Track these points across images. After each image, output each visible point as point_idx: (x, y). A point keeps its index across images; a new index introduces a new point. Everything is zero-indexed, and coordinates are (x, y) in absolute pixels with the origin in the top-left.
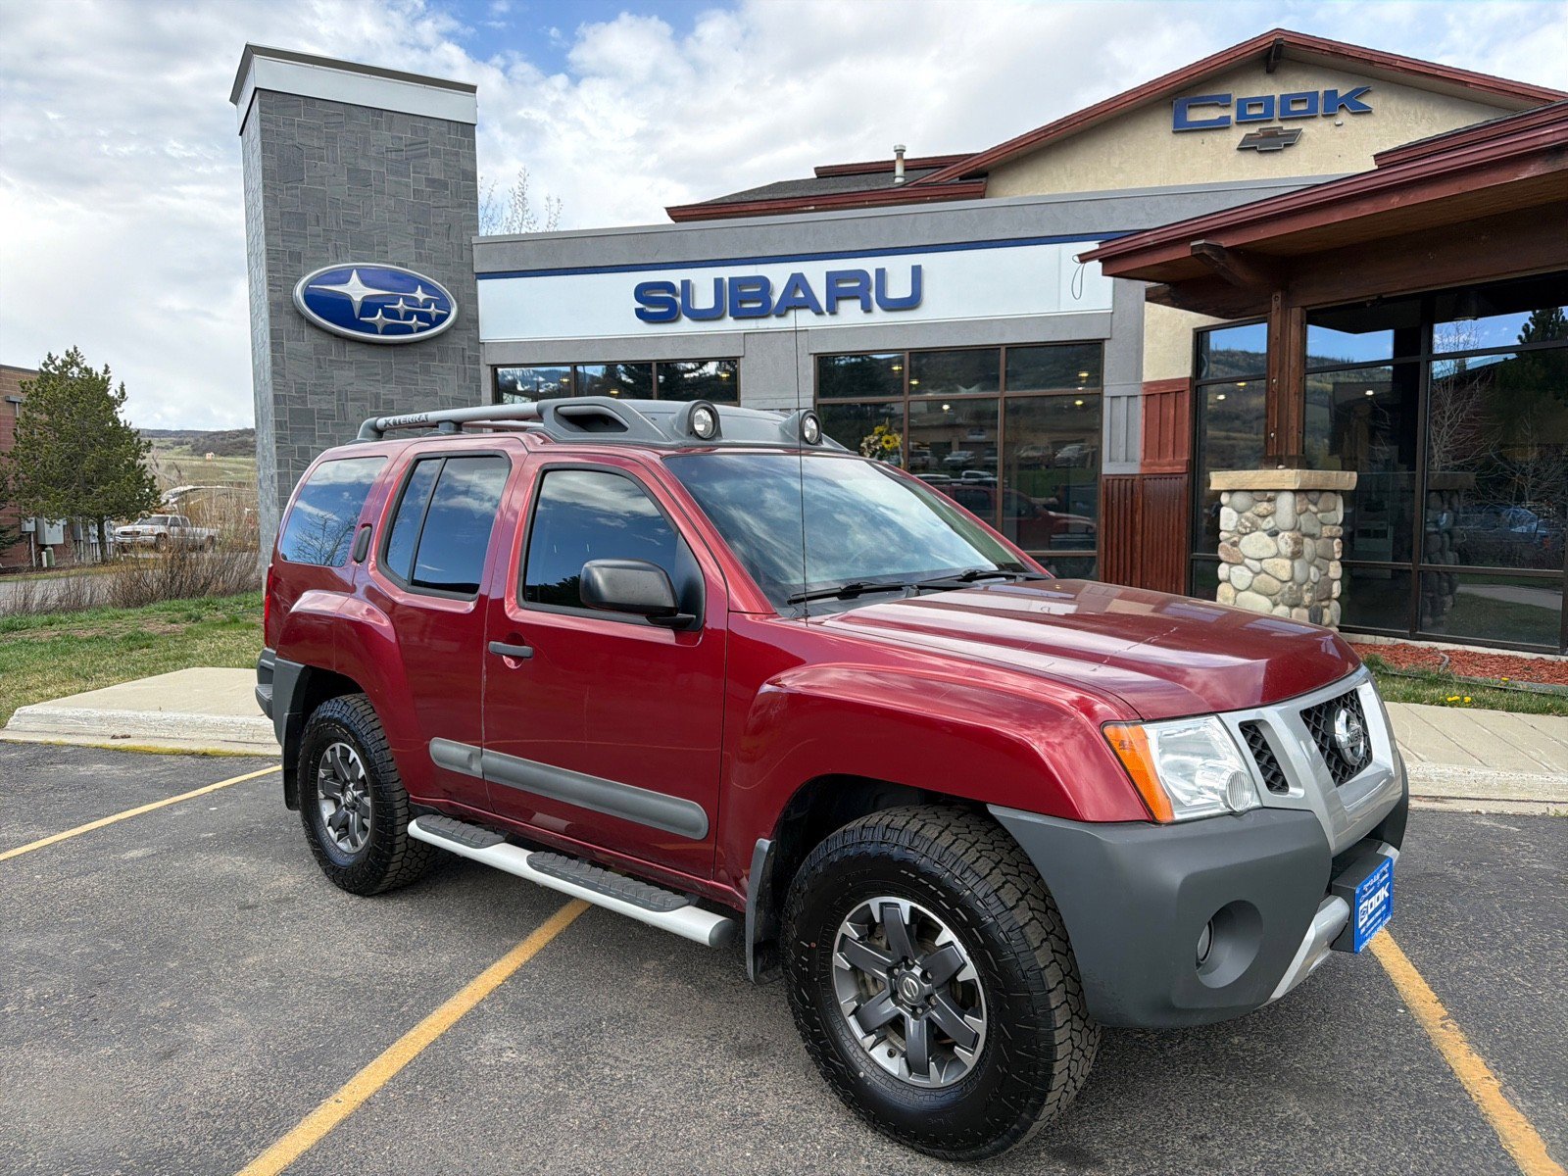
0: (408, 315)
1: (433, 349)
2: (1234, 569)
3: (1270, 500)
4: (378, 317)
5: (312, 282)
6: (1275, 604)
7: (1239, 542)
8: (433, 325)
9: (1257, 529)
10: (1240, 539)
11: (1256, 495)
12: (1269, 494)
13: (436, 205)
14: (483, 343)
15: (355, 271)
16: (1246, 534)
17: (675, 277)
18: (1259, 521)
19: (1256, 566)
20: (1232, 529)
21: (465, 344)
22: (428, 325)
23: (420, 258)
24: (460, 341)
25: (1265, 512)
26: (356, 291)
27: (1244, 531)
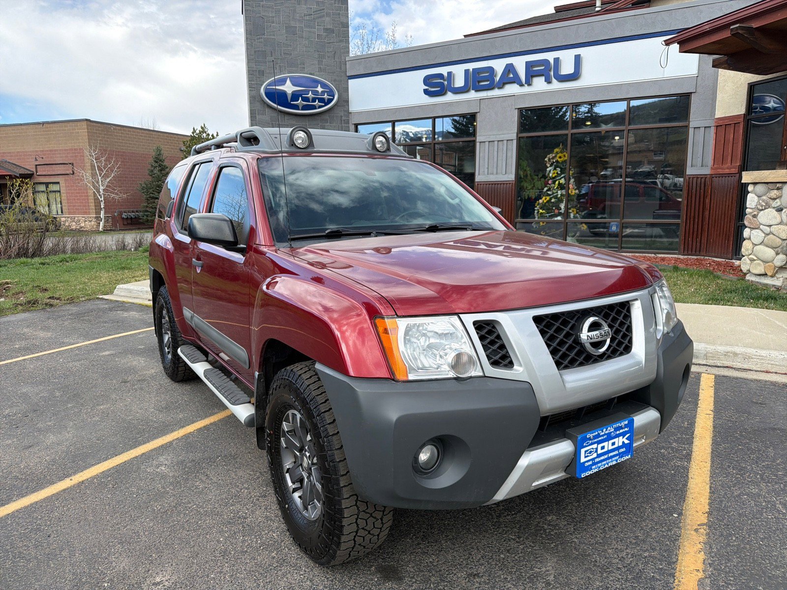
0: (314, 100)
1: (326, 117)
2: (753, 231)
3: (778, 189)
4: (299, 101)
5: (269, 85)
6: (777, 254)
7: (758, 215)
8: (326, 104)
9: (769, 207)
10: (758, 213)
11: (770, 186)
12: (778, 185)
13: (328, 42)
14: (351, 113)
15: (288, 78)
16: (762, 210)
17: (444, 71)
18: (771, 202)
19: (767, 230)
20: (754, 207)
21: (342, 114)
22: (323, 104)
23: (320, 70)
24: (340, 112)
25: (775, 196)
26: (289, 88)
27: (761, 208)
